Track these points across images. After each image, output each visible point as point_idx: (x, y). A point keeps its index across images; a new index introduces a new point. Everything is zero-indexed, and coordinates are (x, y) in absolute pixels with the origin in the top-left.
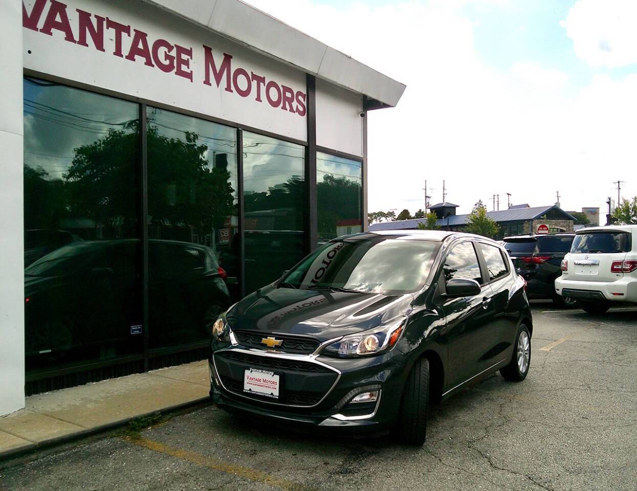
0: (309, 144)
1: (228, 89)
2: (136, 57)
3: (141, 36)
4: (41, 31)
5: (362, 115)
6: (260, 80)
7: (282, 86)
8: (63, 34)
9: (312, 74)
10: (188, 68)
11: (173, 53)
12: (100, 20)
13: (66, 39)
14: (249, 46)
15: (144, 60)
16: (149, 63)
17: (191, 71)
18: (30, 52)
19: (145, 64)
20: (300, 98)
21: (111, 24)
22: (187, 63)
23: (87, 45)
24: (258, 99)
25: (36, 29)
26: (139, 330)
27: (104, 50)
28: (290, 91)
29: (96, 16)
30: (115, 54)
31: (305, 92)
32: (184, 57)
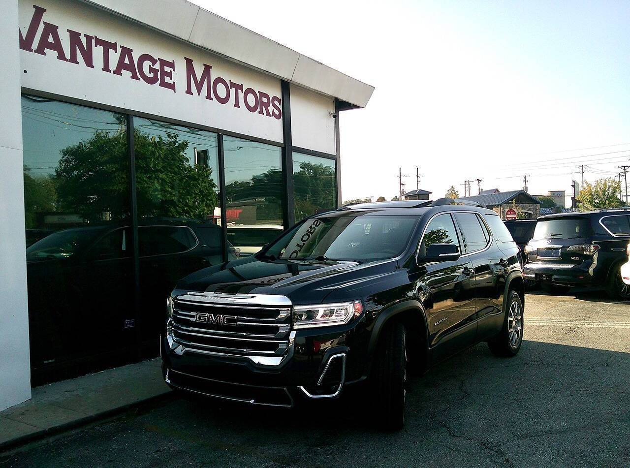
0: (285, 145)
1: (209, 97)
2: (123, 71)
3: (127, 52)
4: (36, 51)
5: (334, 116)
6: (238, 87)
7: (259, 92)
8: (55, 54)
9: (286, 80)
10: (171, 79)
11: (157, 66)
13: (58, 58)
14: (227, 57)
15: (130, 74)
16: (134, 77)
17: (174, 82)
18: (25, 72)
19: (131, 77)
20: (276, 103)
22: (169, 75)
23: (78, 63)
24: (237, 105)
25: (31, 50)
26: (132, 324)
27: (93, 67)
28: (267, 96)
29: (85, 35)
30: (103, 69)
31: (280, 97)
32: (167, 69)
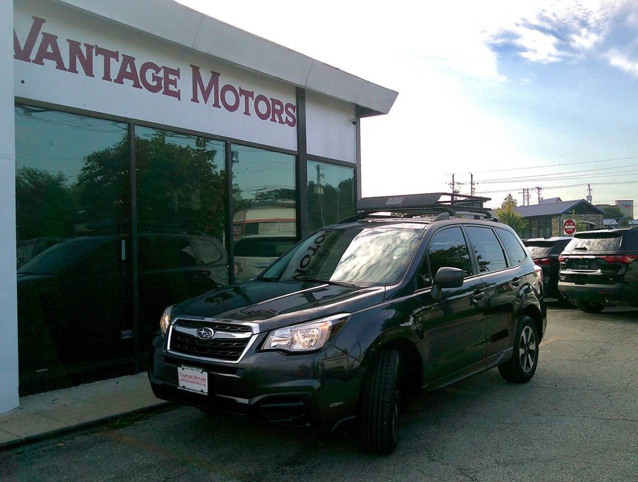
0: (299, 154)
1: (216, 105)
2: (124, 80)
3: (129, 60)
4: (34, 62)
5: (354, 123)
6: (249, 94)
7: (271, 99)
8: (54, 63)
9: (300, 86)
10: (176, 87)
11: (161, 74)
12: (89, 48)
13: (57, 68)
14: (235, 64)
15: (132, 82)
16: (136, 85)
17: (179, 90)
18: (23, 82)
19: (133, 86)
20: (290, 110)
21: (100, 51)
22: (174, 83)
23: (77, 72)
24: (247, 113)
25: (29, 61)
26: (129, 334)
27: (93, 76)
28: (280, 103)
29: (85, 45)
30: (103, 78)
31: (294, 103)
32: (172, 77)
